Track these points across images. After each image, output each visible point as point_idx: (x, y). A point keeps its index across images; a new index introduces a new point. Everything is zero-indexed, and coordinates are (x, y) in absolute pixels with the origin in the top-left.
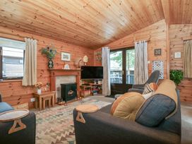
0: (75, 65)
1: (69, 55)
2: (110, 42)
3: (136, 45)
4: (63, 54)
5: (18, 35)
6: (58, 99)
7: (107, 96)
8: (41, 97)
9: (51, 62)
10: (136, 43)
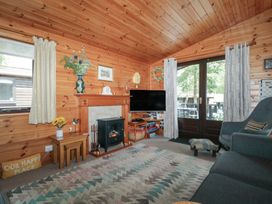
0: (120, 89)
1: (111, 70)
2: (179, 48)
3: (227, 52)
4: (100, 68)
5: (21, 32)
6: (93, 145)
7: (173, 140)
8: (62, 145)
9: (80, 83)
10: (227, 48)
